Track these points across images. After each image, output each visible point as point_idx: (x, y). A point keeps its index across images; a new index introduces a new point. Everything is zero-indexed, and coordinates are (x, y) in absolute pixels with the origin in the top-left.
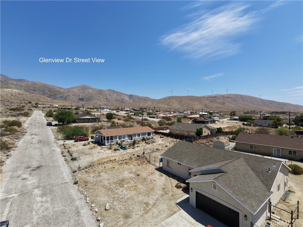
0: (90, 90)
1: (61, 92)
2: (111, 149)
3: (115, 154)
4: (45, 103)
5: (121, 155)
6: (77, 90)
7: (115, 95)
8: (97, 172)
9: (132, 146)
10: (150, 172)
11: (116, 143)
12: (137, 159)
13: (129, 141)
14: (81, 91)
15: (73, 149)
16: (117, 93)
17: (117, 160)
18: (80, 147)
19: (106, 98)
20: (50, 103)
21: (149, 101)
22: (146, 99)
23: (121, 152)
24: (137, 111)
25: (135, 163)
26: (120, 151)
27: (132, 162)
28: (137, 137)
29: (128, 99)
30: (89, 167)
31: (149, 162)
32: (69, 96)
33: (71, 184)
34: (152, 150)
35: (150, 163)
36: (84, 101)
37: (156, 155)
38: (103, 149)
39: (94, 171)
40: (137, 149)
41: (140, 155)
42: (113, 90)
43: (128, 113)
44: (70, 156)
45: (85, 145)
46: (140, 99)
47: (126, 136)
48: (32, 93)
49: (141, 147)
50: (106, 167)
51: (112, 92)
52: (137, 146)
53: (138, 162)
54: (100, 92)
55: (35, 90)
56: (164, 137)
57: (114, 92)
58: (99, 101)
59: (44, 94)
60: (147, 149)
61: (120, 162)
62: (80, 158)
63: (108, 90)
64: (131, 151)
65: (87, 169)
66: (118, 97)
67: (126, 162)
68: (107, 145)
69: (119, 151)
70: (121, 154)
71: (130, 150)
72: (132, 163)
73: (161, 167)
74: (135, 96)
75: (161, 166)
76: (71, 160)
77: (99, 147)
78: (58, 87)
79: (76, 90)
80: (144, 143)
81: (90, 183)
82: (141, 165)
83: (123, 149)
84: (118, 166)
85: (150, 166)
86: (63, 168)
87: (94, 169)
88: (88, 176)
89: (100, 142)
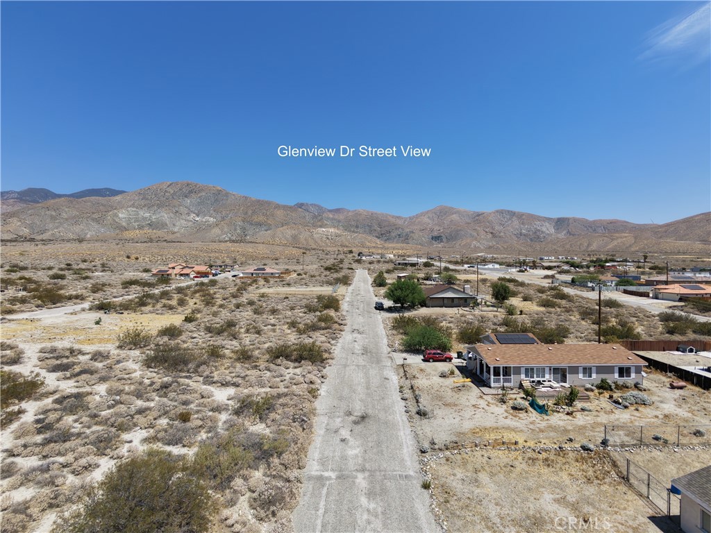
0: (454, 216)
1: (397, 226)
2: (504, 402)
3: (514, 423)
4: (373, 250)
5: (533, 430)
6: (429, 217)
7: (516, 222)
8: (470, 467)
9: (567, 405)
10: (631, 523)
11: (518, 385)
12: (583, 458)
13: (555, 384)
14: (436, 219)
15: (421, 382)
16: (520, 216)
17: (520, 446)
18: (434, 378)
19: (491, 231)
20: (380, 251)
21: (623, 231)
22: (613, 228)
23: (531, 420)
24: (582, 267)
25: (575, 468)
26: (530, 415)
27: (565, 464)
28: (581, 376)
29: (552, 231)
30: (453, 448)
31: (625, 479)
32: (413, 232)
33: (417, 484)
34: (638, 435)
35: (631, 486)
36: (442, 241)
37: (654, 458)
38: (484, 397)
39: (465, 463)
40: (580, 419)
41: (592, 446)
42: (508, 211)
43: (553, 277)
44: (415, 401)
45: (444, 376)
46: (592, 227)
47: (547, 370)
48: (353, 232)
49: (595, 413)
50: (493, 460)
51: (508, 217)
52: (583, 410)
53: (584, 467)
54: (478, 218)
55: (357, 227)
56: (690, 386)
57: (512, 214)
58: (476, 239)
59: (371, 232)
60: (618, 427)
61: (530, 454)
62: (435, 412)
63: (497, 211)
64: (561, 423)
65: (448, 453)
66: (522, 226)
67: (546, 460)
68: (494, 388)
69: (525, 414)
70: (531, 427)
71: (558, 419)
72: (567, 466)
73: (675, 516)
74: (575, 220)
75: (675, 511)
76: (418, 413)
77: (475, 391)
78: (393, 217)
79: (426, 219)
80: (604, 401)
81: (455, 498)
82: (596, 482)
83: (539, 410)
84: (524, 466)
85: (630, 498)
86: (402, 433)
87: (465, 456)
88: (450, 471)
89: (477, 374)
